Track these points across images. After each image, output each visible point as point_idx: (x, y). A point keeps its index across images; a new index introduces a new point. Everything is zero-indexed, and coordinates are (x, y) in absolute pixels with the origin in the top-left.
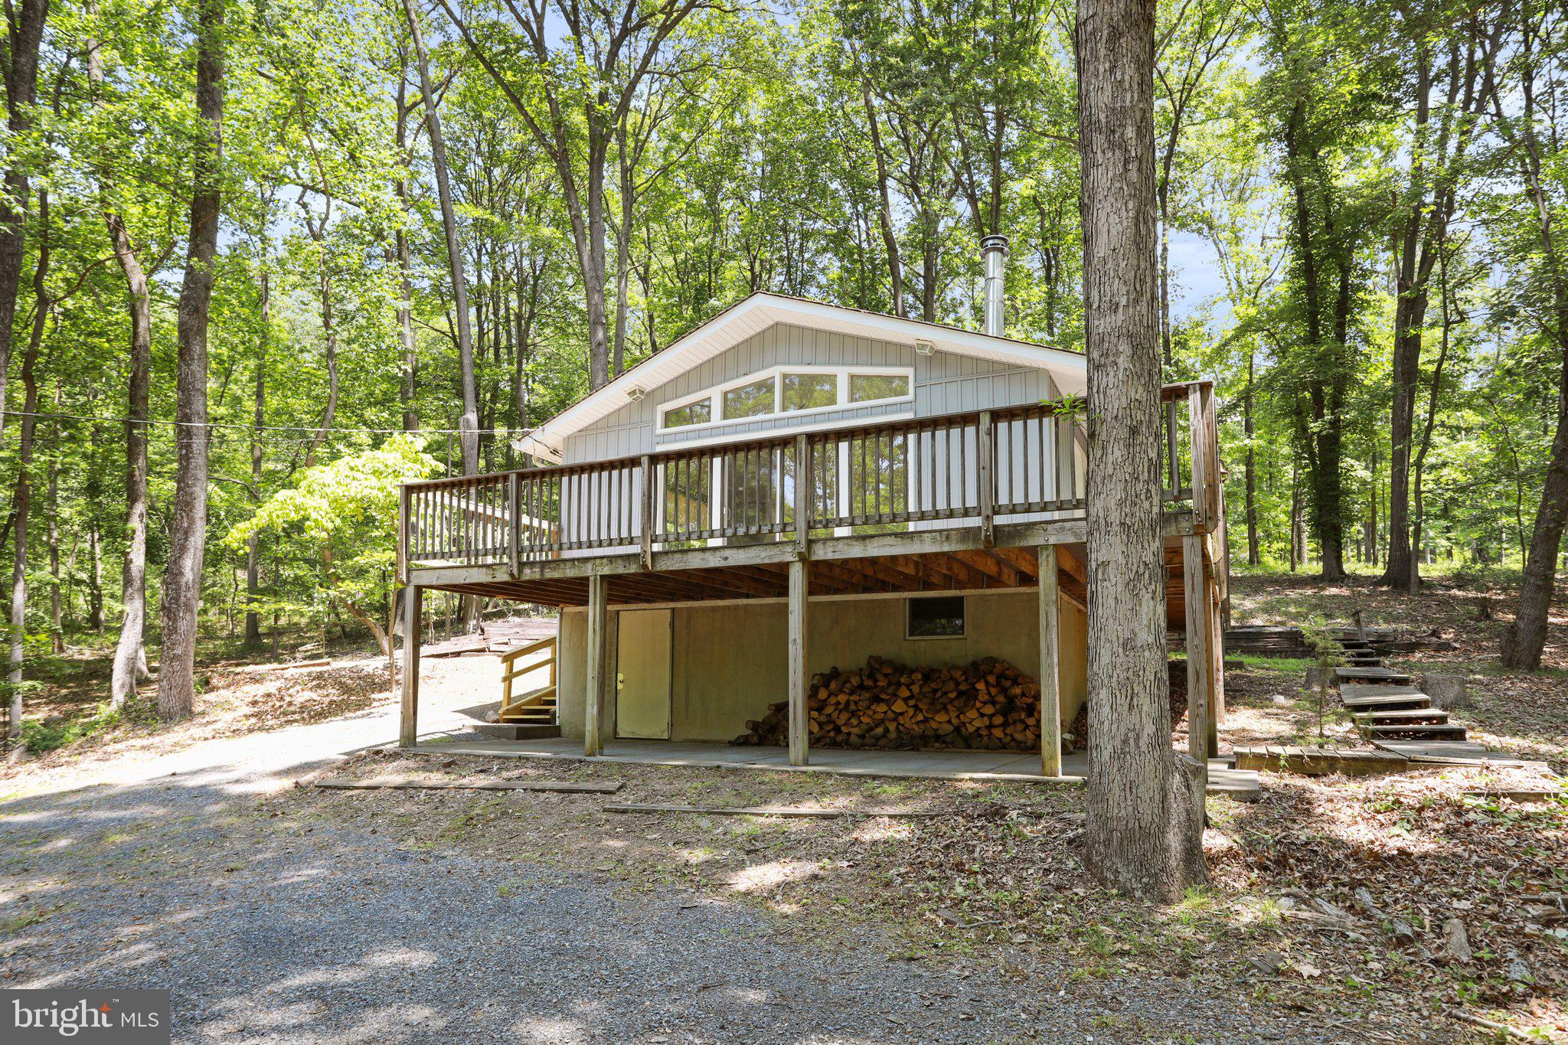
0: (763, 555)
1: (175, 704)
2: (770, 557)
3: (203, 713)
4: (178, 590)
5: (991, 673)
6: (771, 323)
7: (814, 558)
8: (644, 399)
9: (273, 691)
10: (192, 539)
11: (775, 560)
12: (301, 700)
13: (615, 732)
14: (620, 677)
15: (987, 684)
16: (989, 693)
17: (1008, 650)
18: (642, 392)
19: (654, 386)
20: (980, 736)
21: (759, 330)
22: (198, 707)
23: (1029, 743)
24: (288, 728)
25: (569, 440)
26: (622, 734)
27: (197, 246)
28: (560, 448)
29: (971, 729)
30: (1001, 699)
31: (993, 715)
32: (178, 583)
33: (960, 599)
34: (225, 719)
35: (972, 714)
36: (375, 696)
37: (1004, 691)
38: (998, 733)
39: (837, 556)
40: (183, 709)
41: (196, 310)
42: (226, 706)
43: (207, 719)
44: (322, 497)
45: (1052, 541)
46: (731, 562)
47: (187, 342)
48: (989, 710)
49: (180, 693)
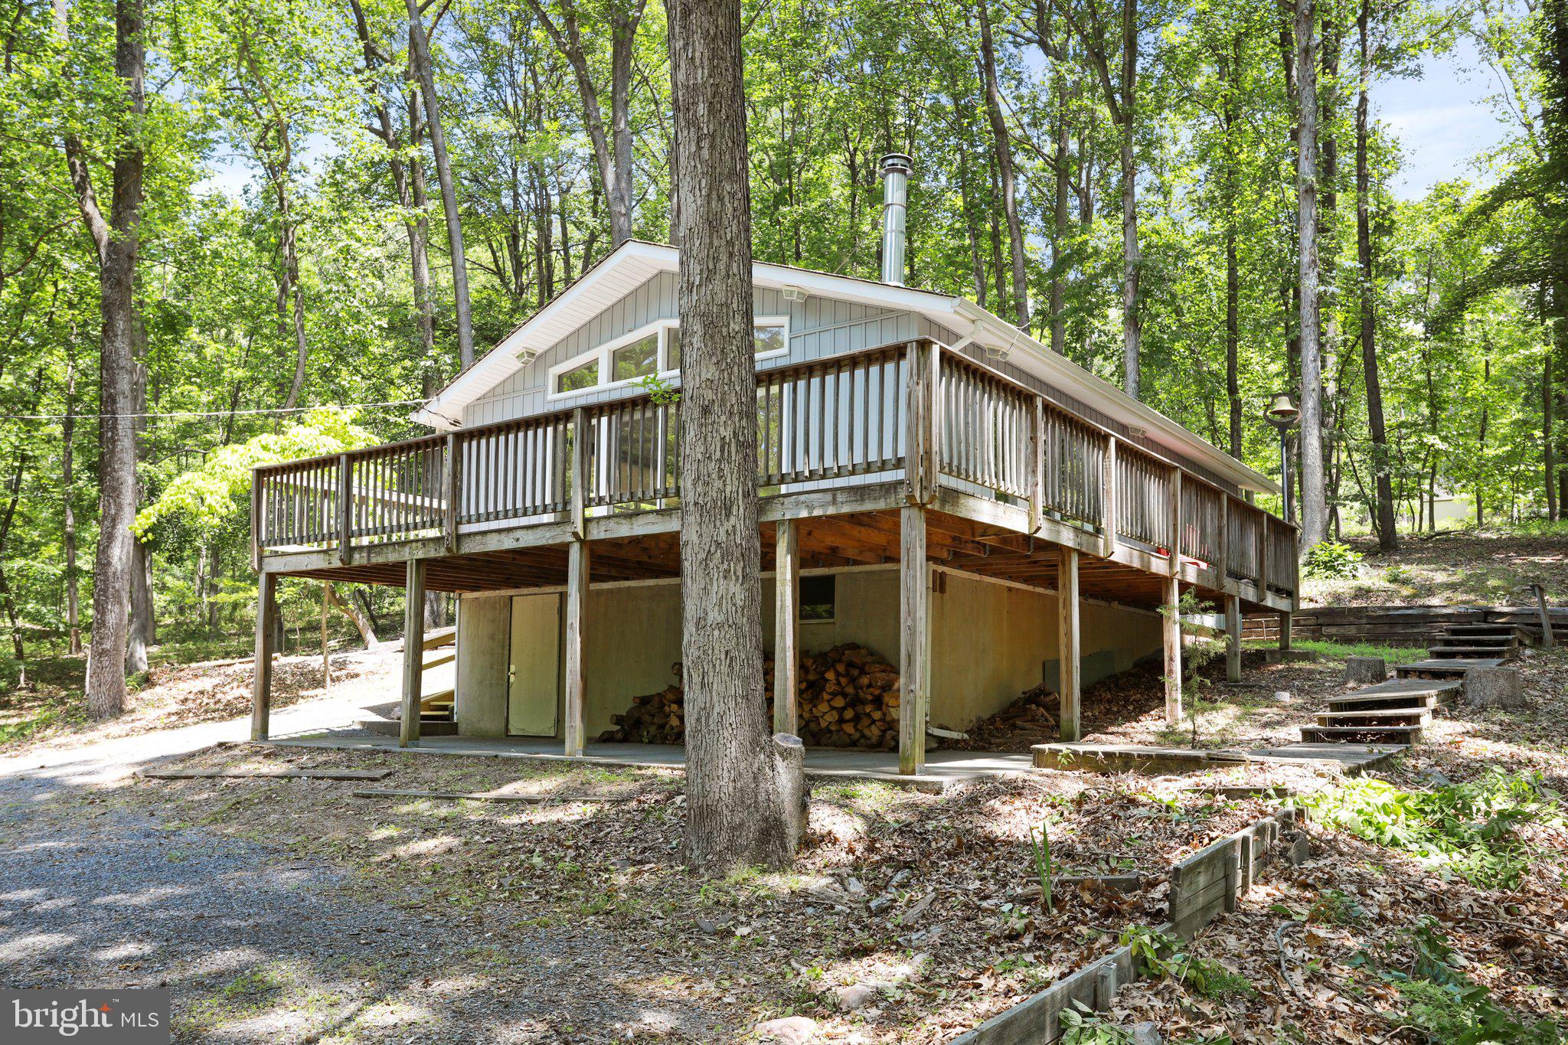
0: (548, 535)
1: (104, 702)
2: (553, 537)
3: (132, 711)
4: (105, 581)
5: (840, 661)
6: (655, 272)
7: (590, 538)
8: (535, 360)
9: (209, 688)
10: (119, 527)
11: (558, 541)
12: (230, 697)
13: (507, 729)
14: (513, 668)
15: (838, 674)
16: (839, 683)
17: (872, 637)
18: (532, 355)
19: (546, 348)
20: (830, 732)
21: (643, 280)
22: (130, 703)
23: (874, 740)
24: (203, 725)
25: (468, 409)
26: (513, 732)
27: (119, 213)
28: (460, 419)
29: (824, 724)
30: (850, 690)
31: (844, 708)
32: (105, 574)
33: (830, 580)
34: (150, 715)
35: (823, 707)
36: (302, 693)
37: (853, 680)
38: (849, 728)
39: (609, 535)
40: (112, 707)
41: (119, 283)
42: (158, 703)
43: (134, 717)
44: (222, 479)
45: (788, 516)
46: (522, 544)
47: (110, 318)
48: (839, 702)
49: (109, 690)
